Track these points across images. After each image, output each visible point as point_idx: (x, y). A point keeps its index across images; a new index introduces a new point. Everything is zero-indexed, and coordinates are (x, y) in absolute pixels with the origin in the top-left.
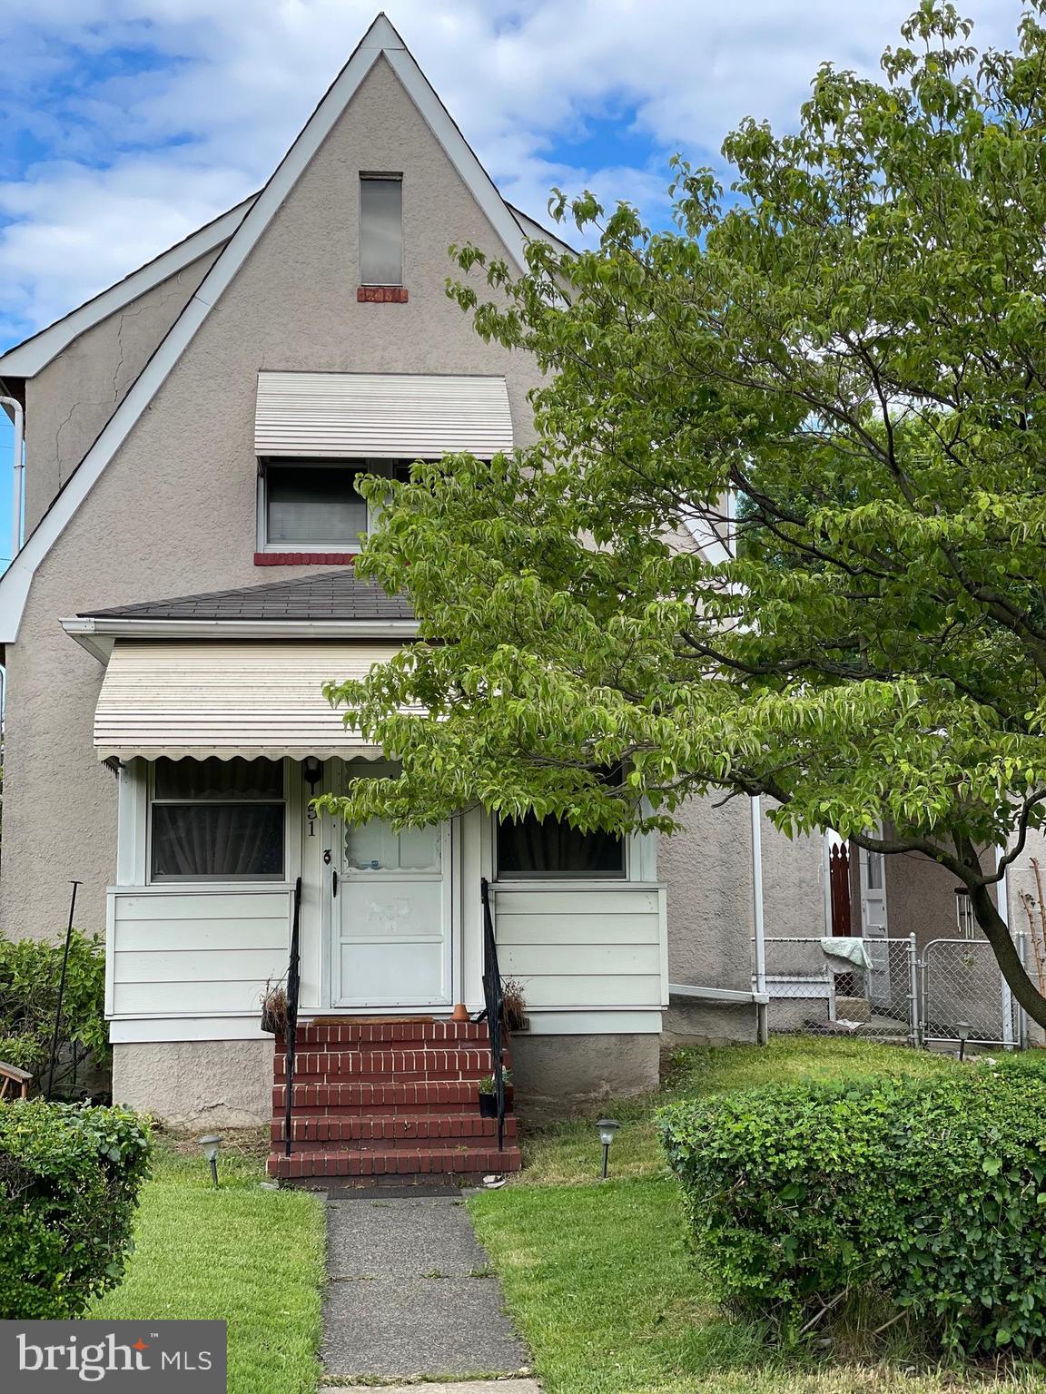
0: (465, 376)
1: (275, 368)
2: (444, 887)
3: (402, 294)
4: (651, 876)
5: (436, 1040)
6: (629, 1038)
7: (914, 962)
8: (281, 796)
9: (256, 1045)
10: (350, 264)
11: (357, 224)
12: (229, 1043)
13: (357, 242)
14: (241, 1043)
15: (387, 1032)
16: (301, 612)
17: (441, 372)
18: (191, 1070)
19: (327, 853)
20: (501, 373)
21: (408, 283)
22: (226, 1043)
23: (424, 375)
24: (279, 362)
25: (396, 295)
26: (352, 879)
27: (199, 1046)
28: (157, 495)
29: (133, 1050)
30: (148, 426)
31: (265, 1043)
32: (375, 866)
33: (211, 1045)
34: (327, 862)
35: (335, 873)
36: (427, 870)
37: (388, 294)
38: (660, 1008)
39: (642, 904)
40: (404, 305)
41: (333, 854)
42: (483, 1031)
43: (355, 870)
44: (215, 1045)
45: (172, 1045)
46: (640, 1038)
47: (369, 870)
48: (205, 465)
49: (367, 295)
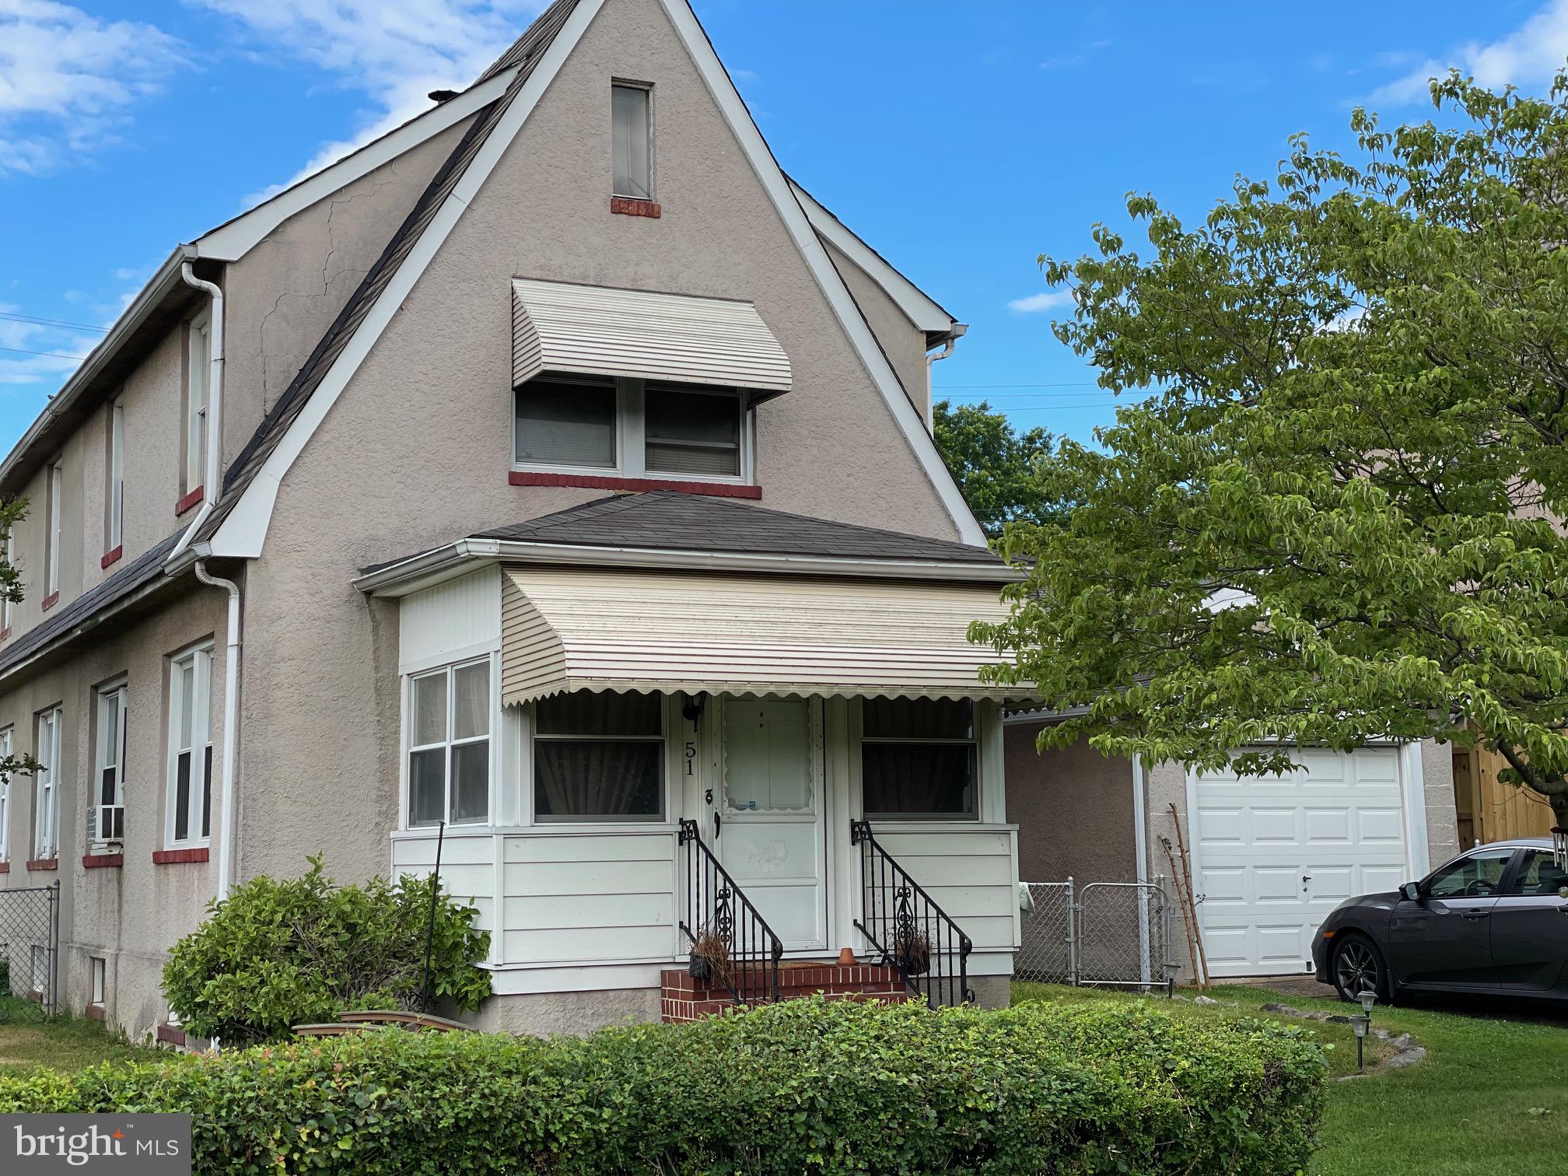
0: (714, 298)
1: (530, 276)
2: (817, 829)
3: (656, 208)
4: (1000, 816)
5: (842, 984)
6: (982, 980)
7: (1072, 905)
8: (659, 733)
9: (640, 994)
10: (603, 172)
11: (610, 131)
12: (613, 993)
13: (610, 150)
14: (625, 993)
15: (798, 978)
16: (684, 541)
17: (693, 293)
18: (576, 1022)
19: (709, 793)
20: (748, 298)
21: (660, 198)
22: (611, 994)
23: (675, 294)
24: (534, 269)
25: (650, 211)
26: (732, 820)
27: (585, 996)
28: (408, 404)
29: (520, 1001)
30: (399, 328)
31: (649, 992)
32: (753, 806)
33: (596, 995)
34: (709, 802)
35: (716, 814)
36: (801, 811)
37: (642, 207)
38: (1012, 950)
39: (996, 846)
40: (656, 220)
41: (714, 793)
42: (884, 975)
43: (735, 811)
44: (599, 995)
45: (558, 996)
46: (993, 980)
47: (748, 811)
48: (459, 374)
49: (620, 206)
